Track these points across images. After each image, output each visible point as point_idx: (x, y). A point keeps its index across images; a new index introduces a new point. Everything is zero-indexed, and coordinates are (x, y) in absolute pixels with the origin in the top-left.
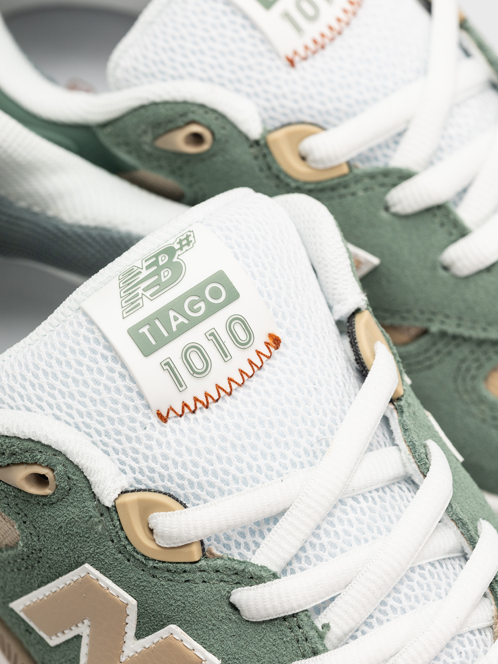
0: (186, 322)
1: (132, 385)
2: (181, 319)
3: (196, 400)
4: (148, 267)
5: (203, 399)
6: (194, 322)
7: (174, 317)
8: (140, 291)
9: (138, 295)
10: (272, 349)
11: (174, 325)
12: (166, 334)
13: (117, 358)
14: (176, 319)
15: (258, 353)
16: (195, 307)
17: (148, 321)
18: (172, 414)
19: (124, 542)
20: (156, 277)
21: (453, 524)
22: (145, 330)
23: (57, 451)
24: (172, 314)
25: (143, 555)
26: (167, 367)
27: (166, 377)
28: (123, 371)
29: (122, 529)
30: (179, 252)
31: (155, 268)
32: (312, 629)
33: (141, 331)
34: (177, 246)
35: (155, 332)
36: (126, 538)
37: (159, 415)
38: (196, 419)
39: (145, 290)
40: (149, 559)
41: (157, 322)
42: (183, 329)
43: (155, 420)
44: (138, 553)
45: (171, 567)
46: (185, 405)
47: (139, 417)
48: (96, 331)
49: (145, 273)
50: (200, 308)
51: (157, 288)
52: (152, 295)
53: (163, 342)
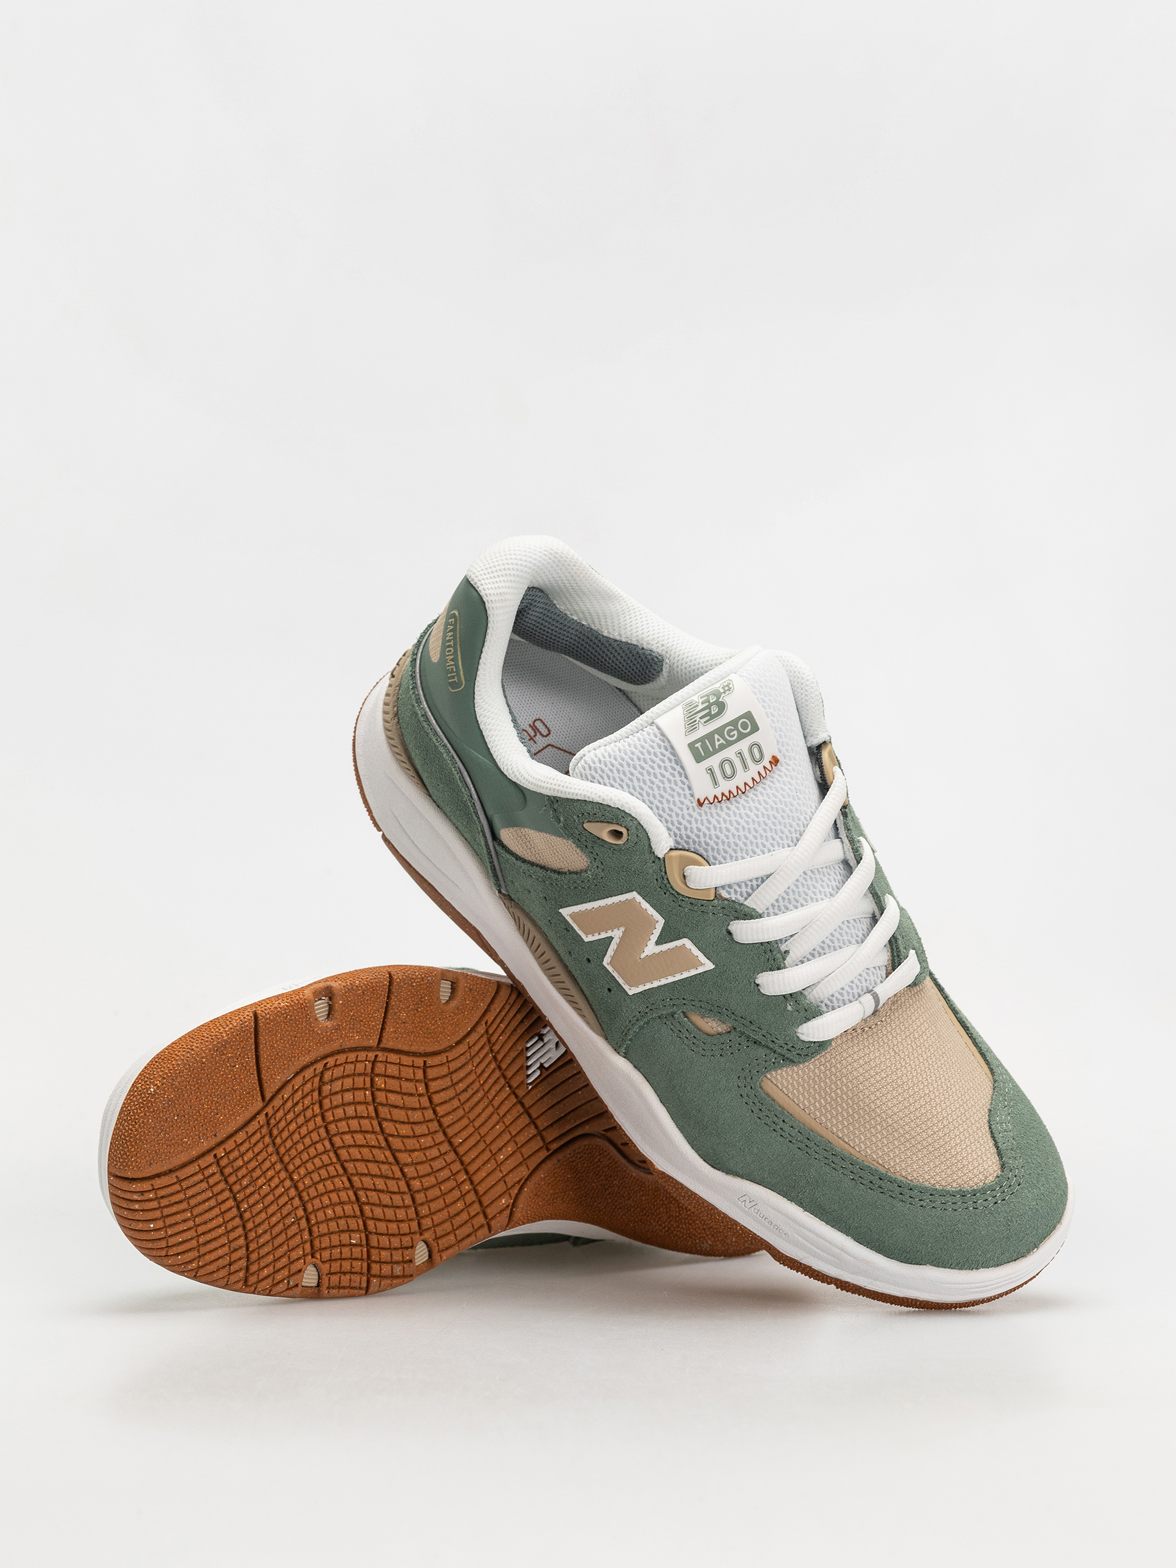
0: (725, 743)
1: (685, 780)
2: (722, 741)
3: (723, 794)
4: (702, 703)
5: (728, 795)
6: (730, 744)
7: (718, 739)
8: (697, 719)
9: (696, 721)
10: (773, 766)
11: (717, 744)
12: (711, 750)
13: (678, 762)
14: (719, 740)
15: (765, 767)
16: (731, 734)
17: (701, 740)
18: (706, 802)
19: (665, 882)
20: (707, 711)
21: (871, 895)
22: (698, 745)
23: (634, 818)
24: (716, 736)
25: (676, 892)
26: (709, 772)
27: (708, 777)
28: (681, 771)
29: (666, 873)
30: (723, 695)
31: (707, 704)
32: (779, 952)
33: (696, 746)
34: (722, 691)
35: (704, 746)
36: (668, 879)
37: (698, 800)
38: (721, 807)
39: (701, 718)
40: (680, 894)
41: (706, 740)
42: (722, 747)
43: (695, 804)
44: (673, 889)
45: (693, 901)
46: (715, 797)
47: (687, 802)
48: (666, 741)
49: (700, 707)
50: (734, 735)
51: (708, 718)
52: (705, 722)
53: (709, 754)
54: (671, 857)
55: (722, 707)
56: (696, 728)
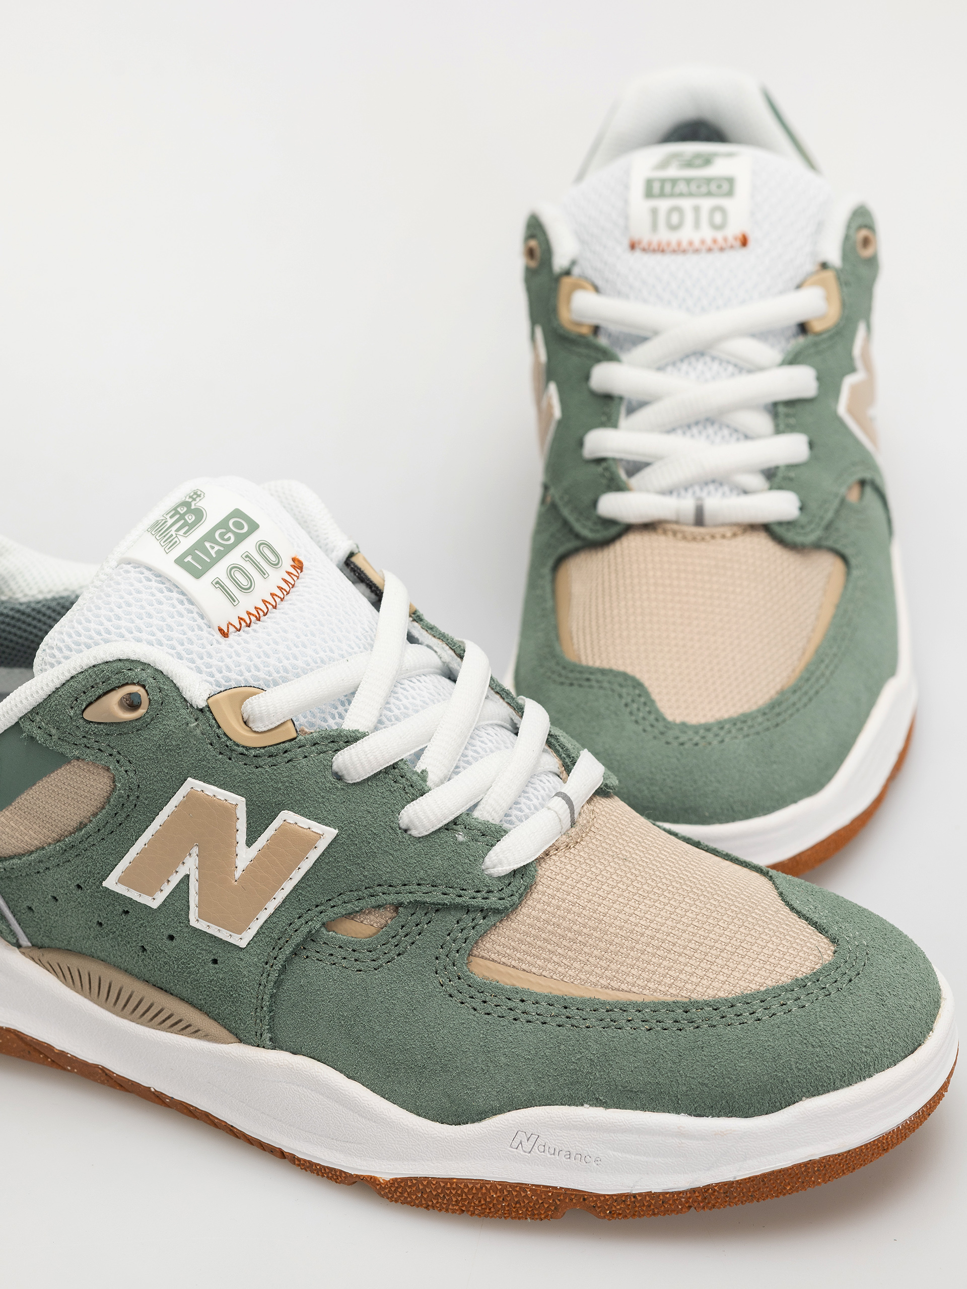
0: (222, 549)
1: (191, 607)
2: (217, 548)
3: (249, 613)
4: (171, 517)
6: (228, 549)
7: (211, 546)
8: (173, 532)
9: (172, 535)
11: (213, 552)
12: (208, 560)
13: (172, 587)
14: (213, 548)
16: (226, 537)
17: (190, 552)
18: (232, 629)
19: (224, 739)
20: (181, 522)
22: (189, 559)
23: (145, 664)
24: (208, 545)
25: (243, 747)
26: (217, 586)
27: (219, 594)
28: (181, 597)
29: (219, 727)
30: (193, 504)
31: (177, 516)
32: (414, 774)
33: (186, 560)
34: (190, 500)
35: (198, 559)
36: (225, 734)
37: (220, 630)
38: (255, 631)
39: (178, 530)
40: (250, 748)
41: (196, 551)
42: (221, 554)
43: (218, 636)
44: (238, 745)
45: (272, 749)
46: (241, 619)
47: (205, 634)
48: (145, 571)
49: (170, 522)
50: (229, 539)
51: (187, 528)
52: (185, 533)
53: (207, 567)
54: (217, 701)
55: (199, 515)
56: (176, 542)
